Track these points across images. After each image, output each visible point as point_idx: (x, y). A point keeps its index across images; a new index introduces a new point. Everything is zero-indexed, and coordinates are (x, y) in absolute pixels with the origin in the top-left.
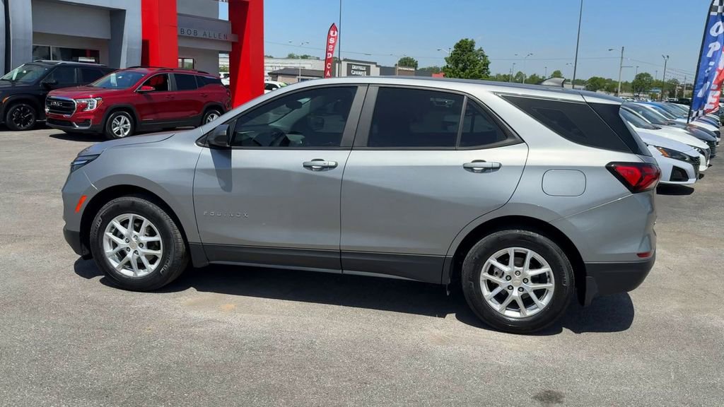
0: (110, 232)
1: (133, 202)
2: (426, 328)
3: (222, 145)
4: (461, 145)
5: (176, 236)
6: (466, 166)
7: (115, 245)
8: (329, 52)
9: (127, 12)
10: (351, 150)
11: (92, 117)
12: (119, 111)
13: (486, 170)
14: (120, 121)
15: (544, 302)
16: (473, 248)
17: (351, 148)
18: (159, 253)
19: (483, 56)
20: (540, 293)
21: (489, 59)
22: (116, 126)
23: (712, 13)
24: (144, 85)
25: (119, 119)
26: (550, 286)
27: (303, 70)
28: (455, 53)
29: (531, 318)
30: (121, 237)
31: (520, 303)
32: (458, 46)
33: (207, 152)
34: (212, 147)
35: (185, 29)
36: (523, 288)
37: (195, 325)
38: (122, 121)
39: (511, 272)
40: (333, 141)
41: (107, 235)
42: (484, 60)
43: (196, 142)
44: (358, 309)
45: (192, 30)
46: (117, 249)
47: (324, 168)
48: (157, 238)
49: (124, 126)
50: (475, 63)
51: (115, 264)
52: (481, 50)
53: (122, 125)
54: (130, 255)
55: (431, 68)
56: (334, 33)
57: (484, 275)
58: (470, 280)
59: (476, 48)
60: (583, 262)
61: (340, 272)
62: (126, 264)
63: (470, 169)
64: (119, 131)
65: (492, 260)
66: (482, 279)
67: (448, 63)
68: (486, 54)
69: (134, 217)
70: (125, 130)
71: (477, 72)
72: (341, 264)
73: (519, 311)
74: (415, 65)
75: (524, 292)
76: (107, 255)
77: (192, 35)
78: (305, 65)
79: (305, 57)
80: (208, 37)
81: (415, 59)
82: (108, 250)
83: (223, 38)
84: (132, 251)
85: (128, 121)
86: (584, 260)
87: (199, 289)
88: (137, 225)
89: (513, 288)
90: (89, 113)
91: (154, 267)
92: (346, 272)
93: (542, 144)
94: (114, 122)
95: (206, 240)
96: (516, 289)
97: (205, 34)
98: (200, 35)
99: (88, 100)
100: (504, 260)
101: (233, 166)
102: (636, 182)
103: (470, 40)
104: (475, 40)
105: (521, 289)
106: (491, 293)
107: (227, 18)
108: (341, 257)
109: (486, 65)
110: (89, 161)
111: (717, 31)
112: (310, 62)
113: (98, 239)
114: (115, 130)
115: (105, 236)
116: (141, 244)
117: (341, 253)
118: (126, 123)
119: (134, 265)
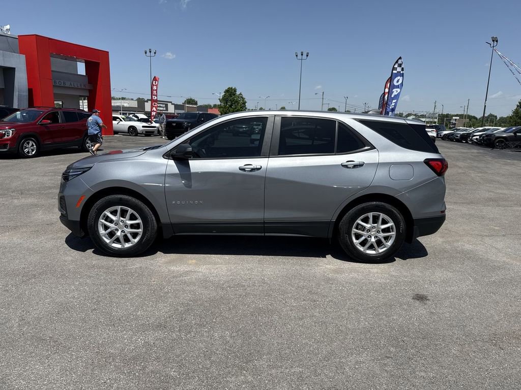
0: (103, 219)
1: (121, 198)
2: (321, 265)
3: (181, 157)
4: (337, 152)
5: (153, 219)
6: (343, 164)
7: (106, 228)
8: (154, 95)
9: (16, 69)
10: (269, 157)
11: (9, 142)
12: (27, 138)
13: (355, 166)
14: (29, 145)
15: (390, 243)
16: (347, 214)
17: (268, 156)
18: (140, 230)
19: (242, 98)
20: (387, 238)
21: (246, 100)
22: (26, 148)
23: (394, 72)
24: (43, 119)
25: (28, 143)
26: (393, 234)
27: (123, 107)
28: (225, 96)
29: (382, 254)
30: (111, 221)
31: (375, 245)
32: (227, 91)
33: (172, 162)
34: (174, 159)
35: (57, 81)
36: (377, 236)
37: (181, 275)
38: (30, 145)
39: (370, 227)
40: (256, 152)
41: (101, 222)
42: (243, 100)
43: (163, 156)
44: (273, 257)
45: (62, 82)
46: (109, 230)
47: (253, 170)
48: (139, 221)
49: (32, 148)
50: (237, 102)
51: (107, 241)
52: (240, 94)
53: (30, 147)
54: (119, 233)
55: (206, 105)
56: (155, 83)
57: (354, 230)
58: (346, 233)
59: (238, 93)
60: (412, 218)
61: (263, 234)
62: (115, 240)
63: (346, 166)
64: (29, 151)
65: (359, 221)
66: (353, 232)
67: (221, 102)
68: (244, 97)
69: (121, 208)
70: (33, 150)
71: (239, 108)
72: (265, 230)
73: (374, 250)
74: (196, 103)
75: (378, 238)
76: (101, 235)
77: (62, 85)
78: (124, 104)
79: (123, 99)
80: (73, 86)
81: (196, 100)
82: (102, 231)
83: (83, 87)
84: (120, 231)
85: (34, 144)
86: (413, 217)
87: (165, 253)
88: (123, 213)
89: (371, 237)
90: (7, 140)
91: (136, 240)
92: (266, 234)
93: (386, 149)
94: (25, 145)
95: (174, 221)
96: (373, 237)
97: (71, 84)
98: (68, 84)
99: (5, 130)
100: (366, 220)
101: (192, 171)
102: (440, 169)
103: (233, 88)
104: (237, 88)
105: (376, 237)
106: (358, 241)
107: (84, 74)
108: (265, 226)
109: (244, 103)
110: (84, 172)
111: (398, 81)
112: (126, 101)
113: (94, 225)
114: (26, 150)
115: (99, 222)
116: (126, 226)
117: (264, 223)
118: (33, 145)
119: (122, 240)
